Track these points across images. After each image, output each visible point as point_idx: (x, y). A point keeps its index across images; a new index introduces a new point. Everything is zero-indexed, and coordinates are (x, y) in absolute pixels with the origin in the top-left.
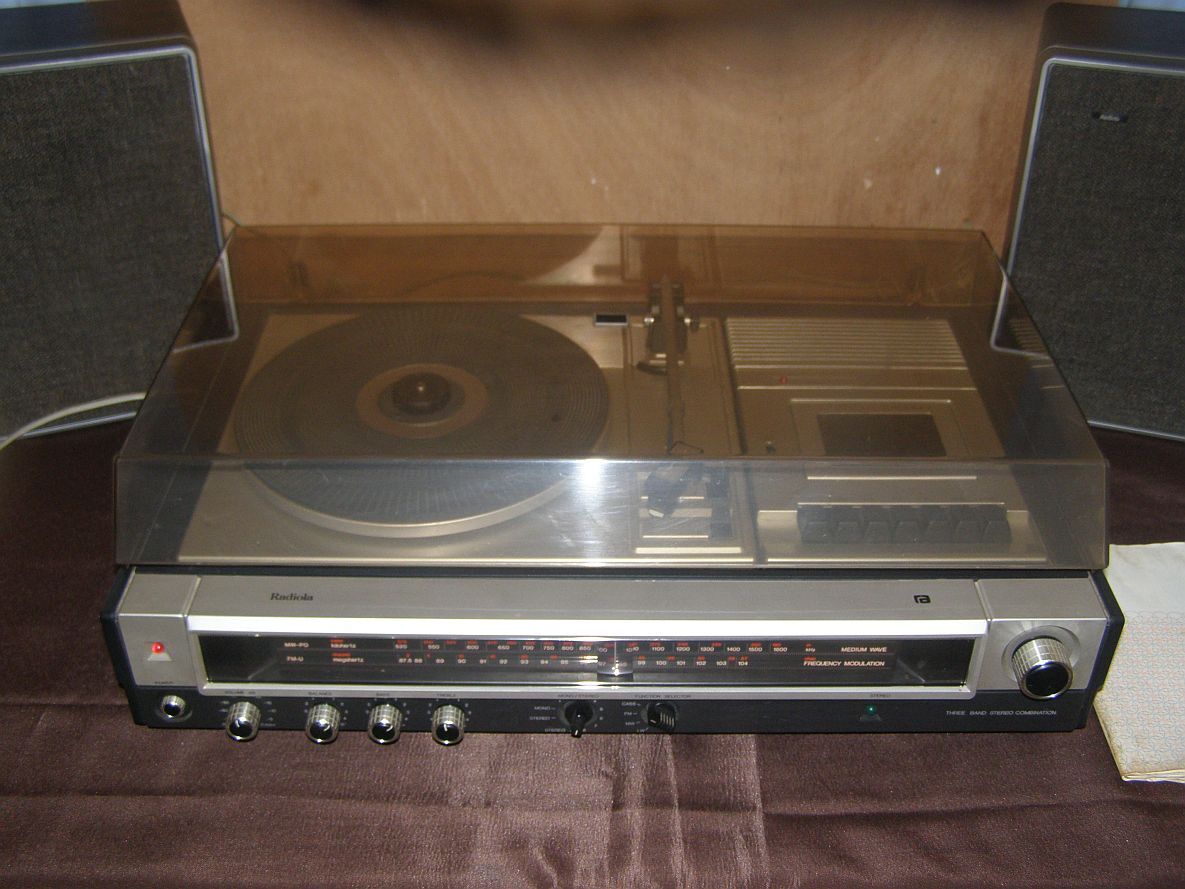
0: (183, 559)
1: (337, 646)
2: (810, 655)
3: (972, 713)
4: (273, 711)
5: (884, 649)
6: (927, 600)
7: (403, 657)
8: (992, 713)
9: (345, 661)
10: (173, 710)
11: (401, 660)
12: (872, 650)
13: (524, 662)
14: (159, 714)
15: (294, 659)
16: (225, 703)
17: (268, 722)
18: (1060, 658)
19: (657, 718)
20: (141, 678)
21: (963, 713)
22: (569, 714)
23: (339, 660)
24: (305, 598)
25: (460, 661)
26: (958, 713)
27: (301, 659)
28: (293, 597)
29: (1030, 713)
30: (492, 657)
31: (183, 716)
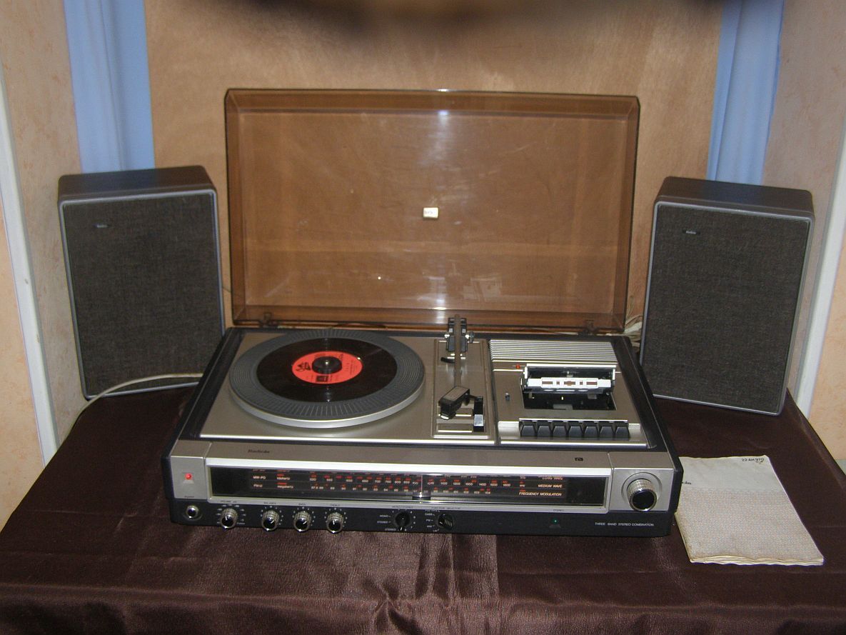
0: (202, 436)
1: (280, 478)
2: (522, 488)
3: (609, 524)
4: (244, 515)
5: (560, 486)
6: (582, 459)
7: (313, 485)
8: (619, 524)
9: (283, 487)
10: (191, 513)
11: (312, 488)
12: (554, 486)
13: (376, 490)
14: (184, 516)
15: (257, 486)
16: (220, 509)
17: (241, 522)
18: (648, 488)
19: (443, 522)
20: (178, 494)
21: (604, 524)
22: (398, 520)
23: (280, 487)
24: (265, 452)
25: (343, 489)
26: (601, 524)
27: (261, 486)
28: (259, 451)
29: (639, 525)
30: (360, 486)
31: (198, 517)
